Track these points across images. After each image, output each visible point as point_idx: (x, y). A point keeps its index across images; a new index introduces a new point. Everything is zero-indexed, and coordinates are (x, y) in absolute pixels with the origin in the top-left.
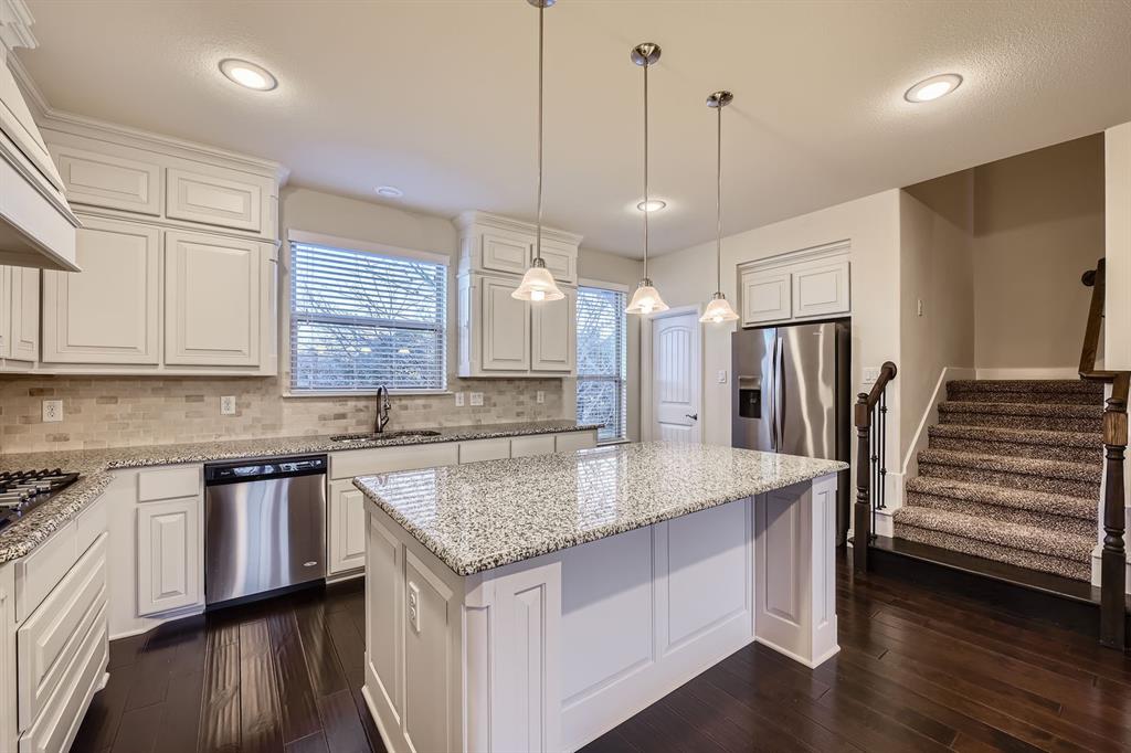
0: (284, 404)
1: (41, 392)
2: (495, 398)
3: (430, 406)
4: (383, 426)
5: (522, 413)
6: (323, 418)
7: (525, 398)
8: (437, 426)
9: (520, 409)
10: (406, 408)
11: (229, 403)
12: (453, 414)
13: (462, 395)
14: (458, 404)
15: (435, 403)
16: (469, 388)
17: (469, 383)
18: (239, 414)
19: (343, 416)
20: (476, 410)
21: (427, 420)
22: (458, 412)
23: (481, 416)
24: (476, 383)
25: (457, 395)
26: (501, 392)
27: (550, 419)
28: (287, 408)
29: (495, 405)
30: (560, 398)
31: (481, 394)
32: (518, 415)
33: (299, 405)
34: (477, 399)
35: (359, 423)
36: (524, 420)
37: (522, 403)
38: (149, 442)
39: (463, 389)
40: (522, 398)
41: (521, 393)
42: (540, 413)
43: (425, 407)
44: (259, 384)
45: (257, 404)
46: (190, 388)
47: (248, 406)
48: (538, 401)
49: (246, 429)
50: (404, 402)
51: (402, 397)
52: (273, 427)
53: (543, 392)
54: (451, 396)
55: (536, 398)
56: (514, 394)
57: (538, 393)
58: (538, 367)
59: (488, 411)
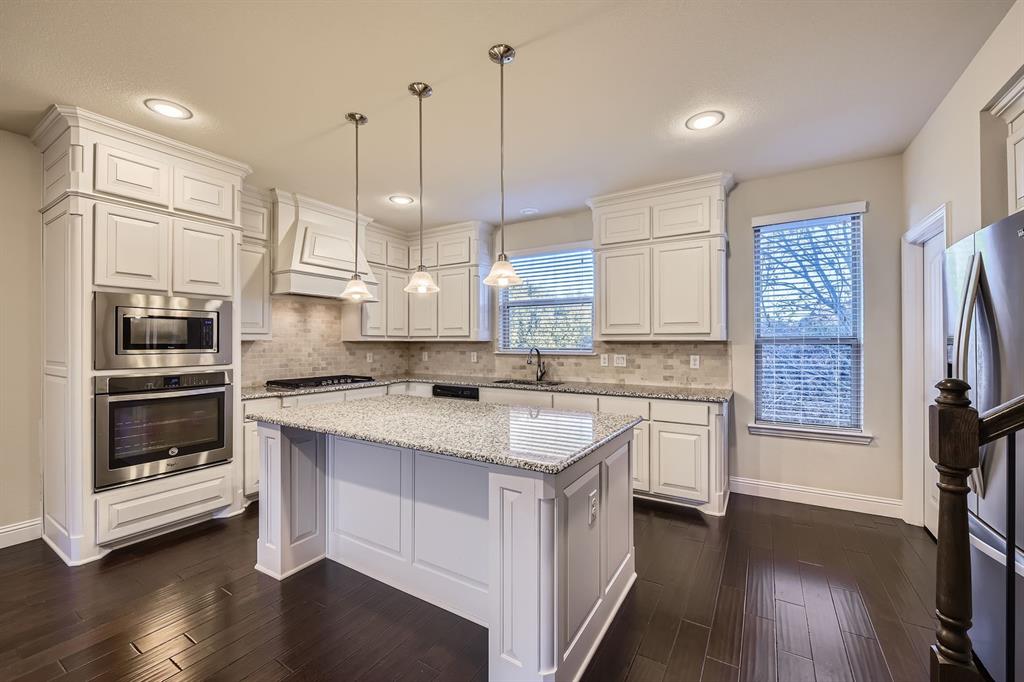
1: (422, 349)
2: (639, 360)
3: (580, 364)
4: (541, 376)
5: (672, 377)
6: (514, 368)
7: (674, 362)
8: (583, 380)
9: (668, 373)
10: (563, 365)
11: (474, 356)
12: (599, 372)
13: (606, 356)
14: (602, 364)
15: (584, 362)
16: (613, 351)
17: (613, 346)
18: (478, 362)
20: (619, 370)
21: (577, 375)
22: (602, 371)
23: (622, 376)
24: (619, 346)
25: (602, 356)
26: (645, 355)
27: (708, 387)
28: (497, 360)
29: (639, 367)
30: (727, 364)
31: (624, 356)
32: (666, 378)
33: (503, 358)
34: (620, 360)
35: (533, 373)
36: (674, 384)
37: (671, 367)
38: (449, 374)
39: (607, 351)
40: (670, 362)
41: (670, 356)
42: (694, 380)
43: (576, 364)
44: (485, 346)
45: (485, 358)
46: (460, 348)
47: (481, 358)
48: (692, 366)
49: (482, 370)
50: (561, 360)
51: (559, 356)
52: (491, 371)
53: (698, 357)
54: (597, 357)
55: (688, 362)
56: (661, 357)
57: (692, 357)
58: (661, 330)
59: (631, 372)
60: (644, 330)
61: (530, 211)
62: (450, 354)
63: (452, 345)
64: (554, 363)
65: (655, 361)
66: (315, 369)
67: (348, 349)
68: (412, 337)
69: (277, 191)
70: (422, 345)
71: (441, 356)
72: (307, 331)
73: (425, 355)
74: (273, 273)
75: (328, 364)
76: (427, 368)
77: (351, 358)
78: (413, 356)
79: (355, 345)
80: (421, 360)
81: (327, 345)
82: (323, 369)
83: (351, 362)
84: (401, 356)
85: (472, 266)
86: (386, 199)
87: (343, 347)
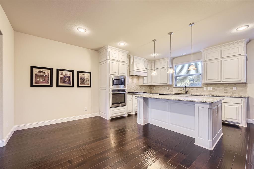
0: (174, 88)
1: (154, 87)
2: (216, 88)
3: (198, 90)
4: (186, 92)
5: (227, 92)
6: (178, 91)
7: (228, 89)
8: (199, 93)
9: (226, 91)
10: (192, 90)
11: (167, 88)
13: (206, 87)
14: (204, 89)
15: (199, 89)
16: (208, 86)
17: (208, 85)
18: (168, 89)
19: (181, 91)
20: (209, 91)
21: (197, 92)
22: (204, 91)
23: (210, 92)
24: (210, 85)
25: (204, 87)
26: (218, 87)
28: (174, 89)
29: (216, 90)
30: (246, 89)
31: (211, 87)
32: (225, 93)
33: (175, 89)
34: (210, 88)
35: (184, 92)
37: (227, 90)
38: (161, 92)
39: (206, 86)
40: (226, 89)
41: (227, 87)
42: (235, 93)
43: (196, 90)
44: (171, 86)
45: (170, 88)
46: (164, 86)
47: (169, 88)
48: (234, 89)
49: (169, 91)
50: (192, 89)
51: (191, 88)
52: (172, 91)
53: (236, 87)
54: (203, 88)
55: (233, 89)
56: (224, 87)
57: (234, 87)
58: (224, 80)
59: (213, 91)
60: (219, 81)
61: (184, 54)
62: (161, 88)
63: (162, 86)
64: (190, 89)
65: (221, 88)
66: (134, 90)
67: (140, 87)
68: (152, 84)
69: (131, 56)
70: (154, 86)
71: (159, 88)
72: (133, 83)
73: (155, 88)
74: (129, 71)
75: (137, 89)
76: (155, 91)
77: (140, 88)
78: (152, 88)
79: (141, 86)
80: (154, 89)
81: (136, 86)
82: (136, 90)
83: (140, 89)
84: (149, 88)
85: (168, 68)
86: (151, 55)
87: (139, 86)
